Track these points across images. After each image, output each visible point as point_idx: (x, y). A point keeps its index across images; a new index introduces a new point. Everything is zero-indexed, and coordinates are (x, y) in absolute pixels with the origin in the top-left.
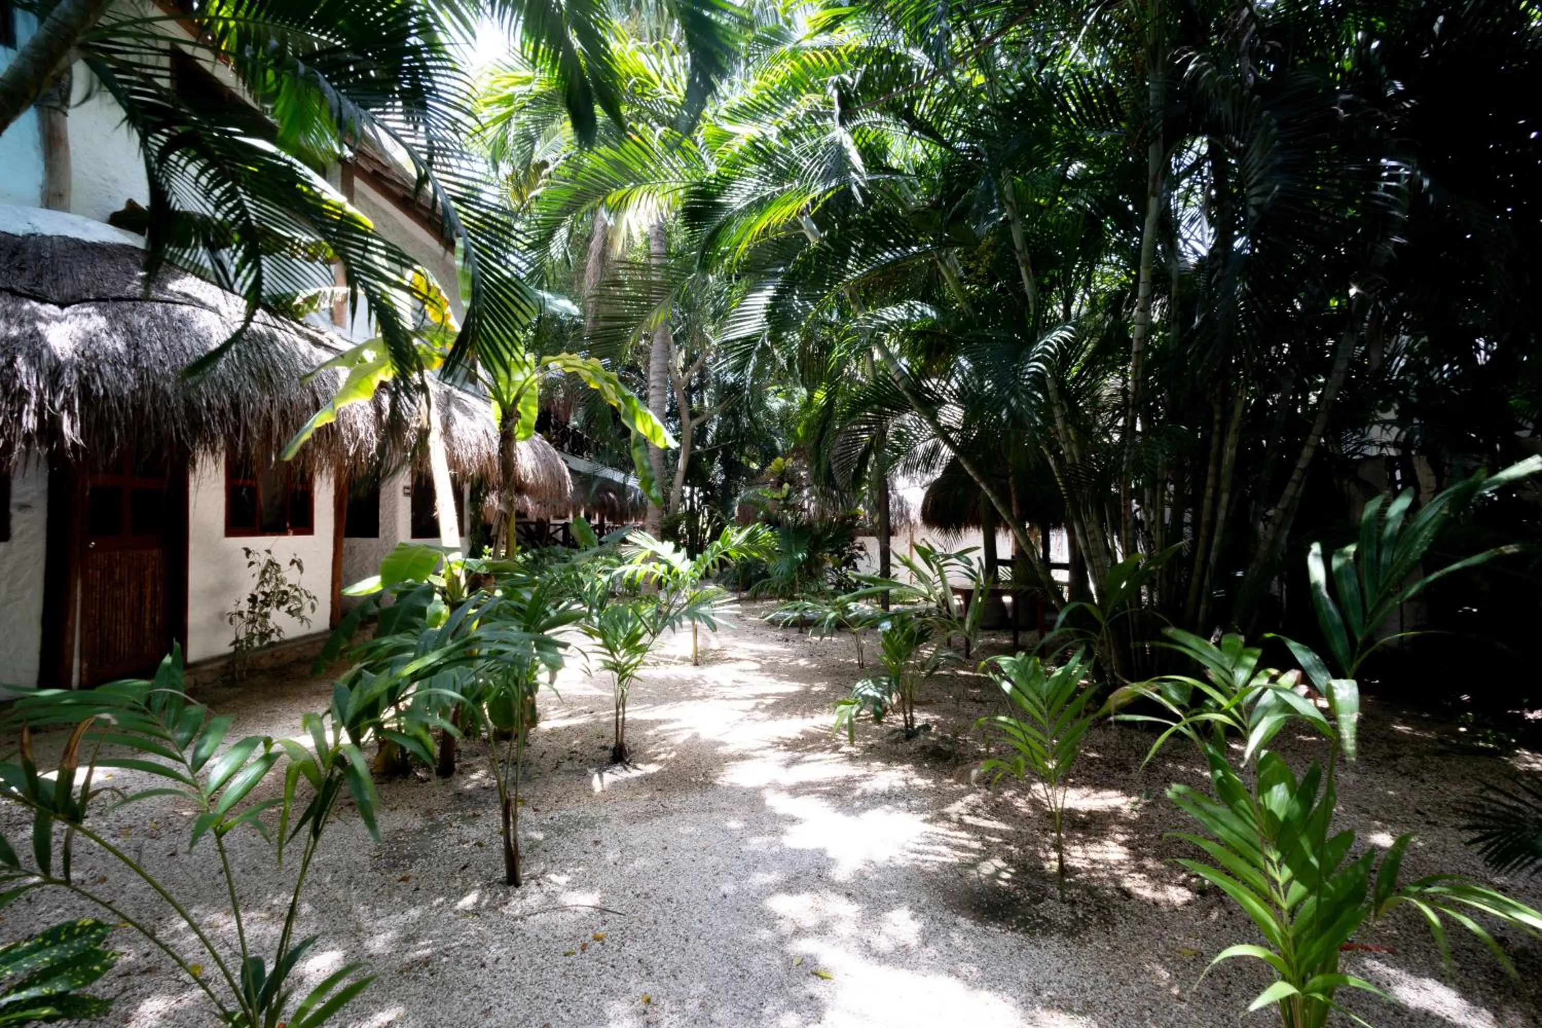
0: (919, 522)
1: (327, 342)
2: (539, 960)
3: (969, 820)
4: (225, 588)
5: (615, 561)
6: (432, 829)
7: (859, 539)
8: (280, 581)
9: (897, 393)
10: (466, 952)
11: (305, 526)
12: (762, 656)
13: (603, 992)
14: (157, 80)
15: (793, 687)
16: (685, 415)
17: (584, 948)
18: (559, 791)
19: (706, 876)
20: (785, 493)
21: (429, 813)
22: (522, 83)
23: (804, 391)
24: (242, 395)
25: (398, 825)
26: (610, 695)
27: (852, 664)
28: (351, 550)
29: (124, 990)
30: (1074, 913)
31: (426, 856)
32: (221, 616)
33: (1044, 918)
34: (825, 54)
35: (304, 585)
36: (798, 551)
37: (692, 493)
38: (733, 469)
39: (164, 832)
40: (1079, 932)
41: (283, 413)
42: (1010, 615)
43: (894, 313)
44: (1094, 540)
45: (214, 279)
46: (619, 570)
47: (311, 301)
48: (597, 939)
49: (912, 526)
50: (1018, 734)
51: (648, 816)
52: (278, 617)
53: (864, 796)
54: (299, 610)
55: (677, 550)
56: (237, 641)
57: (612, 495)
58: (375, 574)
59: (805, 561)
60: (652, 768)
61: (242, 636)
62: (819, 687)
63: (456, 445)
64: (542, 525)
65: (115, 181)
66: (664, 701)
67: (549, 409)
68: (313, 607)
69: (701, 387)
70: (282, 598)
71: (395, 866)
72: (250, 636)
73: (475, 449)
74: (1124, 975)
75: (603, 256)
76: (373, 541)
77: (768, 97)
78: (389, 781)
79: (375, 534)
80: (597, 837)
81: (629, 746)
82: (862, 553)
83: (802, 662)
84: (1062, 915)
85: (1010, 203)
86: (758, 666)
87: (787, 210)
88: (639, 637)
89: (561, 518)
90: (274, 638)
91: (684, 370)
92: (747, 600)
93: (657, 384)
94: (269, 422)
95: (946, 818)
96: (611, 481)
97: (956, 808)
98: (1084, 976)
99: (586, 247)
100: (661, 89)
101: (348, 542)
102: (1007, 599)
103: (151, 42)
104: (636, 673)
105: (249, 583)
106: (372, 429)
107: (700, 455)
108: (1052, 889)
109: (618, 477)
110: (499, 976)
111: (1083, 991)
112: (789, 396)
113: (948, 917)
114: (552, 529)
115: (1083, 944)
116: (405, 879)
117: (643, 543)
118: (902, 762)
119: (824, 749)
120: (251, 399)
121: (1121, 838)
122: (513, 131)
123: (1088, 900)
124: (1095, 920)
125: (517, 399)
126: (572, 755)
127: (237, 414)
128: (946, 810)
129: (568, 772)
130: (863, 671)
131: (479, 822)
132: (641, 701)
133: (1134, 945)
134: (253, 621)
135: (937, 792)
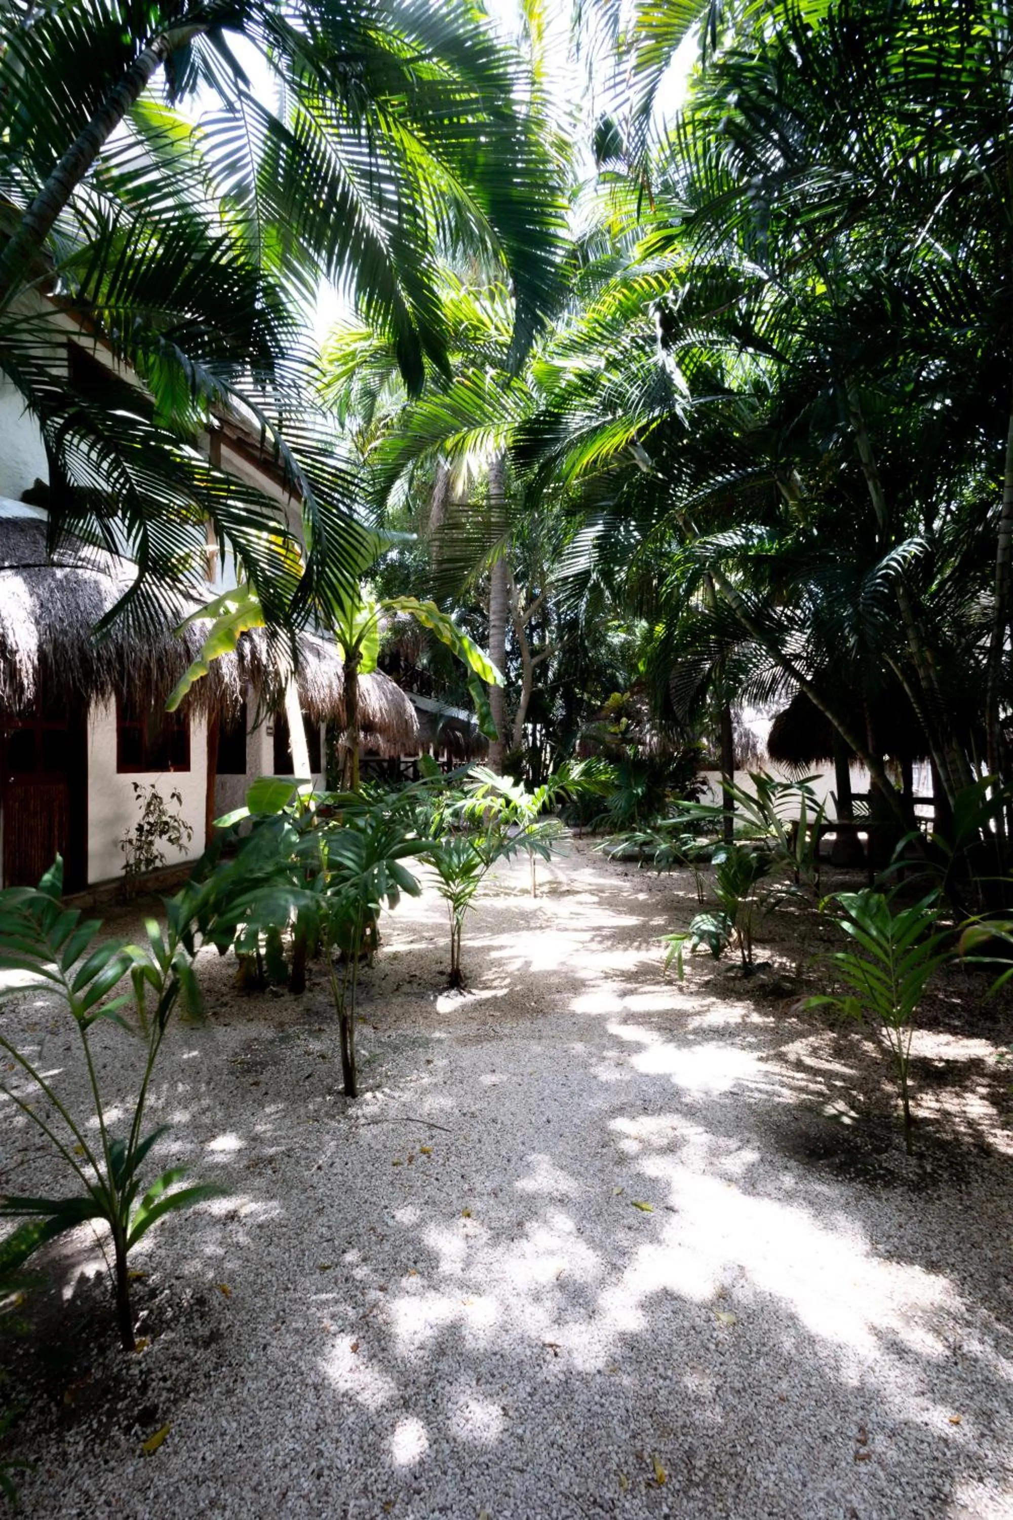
0: (766, 755)
1: (196, 596)
2: (369, 1168)
3: (809, 1061)
4: (117, 819)
5: (459, 794)
6: (283, 1040)
7: (703, 774)
8: (163, 812)
9: (737, 622)
10: (305, 1154)
11: (183, 764)
12: (600, 890)
13: (426, 1203)
14: (48, 370)
15: (631, 921)
16: (526, 654)
17: (411, 1159)
18: (398, 1011)
19: (531, 1100)
20: (623, 727)
21: (281, 1025)
22: (365, 339)
23: (644, 624)
24: (125, 645)
25: (254, 1035)
26: (447, 922)
27: (692, 899)
28: (223, 785)
29: (22, 1163)
30: (921, 1167)
31: (275, 1064)
32: (115, 843)
33: (886, 1169)
34: (656, 279)
35: (182, 817)
36: (637, 785)
37: (534, 729)
38: (573, 704)
39: (62, 1030)
40: (926, 1187)
41: (159, 660)
42: (866, 852)
43: (731, 539)
44: (955, 771)
45: (103, 544)
46: (459, 804)
47: (184, 560)
48: (424, 1152)
49: (758, 758)
50: (859, 974)
51: (479, 1039)
52: (161, 844)
53: (695, 1032)
54: (178, 839)
55: (516, 784)
56: (127, 865)
57: (458, 734)
58: (243, 805)
59: (645, 795)
60: (486, 994)
61: (132, 861)
62: (659, 921)
63: (309, 686)
64: (394, 762)
65: (25, 464)
66: (503, 931)
67: (398, 652)
68: (189, 836)
69: (544, 624)
70: (163, 828)
71: (249, 1071)
72: (138, 862)
73: (327, 691)
74: (977, 1237)
75: (446, 502)
76: (241, 776)
77: (600, 330)
78: (248, 995)
79: (243, 771)
80: (430, 1057)
81: (465, 972)
82: (705, 788)
83: (642, 896)
84: (909, 1168)
85: (855, 415)
86: (596, 899)
87: (616, 440)
88: (475, 866)
89: (410, 755)
90: (158, 863)
91: (525, 609)
92: (587, 835)
93: (497, 623)
94: (148, 668)
95: (781, 1057)
96: (457, 720)
97: (797, 1049)
98: (930, 1234)
99: (430, 495)
100: (493, 332)
101: (219, 778)
102: (863, 836)
103: (46, 336)
104: (471, 902)
105: (137, 815)
106: (235, 673)
107: (540, 691)
108: (898, 1140)
109: (462, 715)
110: (333, 1179)
111: (928, 1249)
112: (629, 630)
113: (779, 1160)
114: (402, 767)
115: (930, 1200)
116: (256, 1084)
117: (482, 777)
118: (739, 999)
119: (658, 983)
120: (133, 649)
121: (983, 1091)
122: (357, 386)
123: (939, 1154)
124: (946, 1176)
125: (359, 641)
126: (412, 979)
127: (121, 663)
128: (784, 1049)
129: (406, 994)
130: (704, 906)
131: (324, 1036)
132: (480, 930)
133: (991, 1206)
134: (140, 848)
135: (774, 1031)
